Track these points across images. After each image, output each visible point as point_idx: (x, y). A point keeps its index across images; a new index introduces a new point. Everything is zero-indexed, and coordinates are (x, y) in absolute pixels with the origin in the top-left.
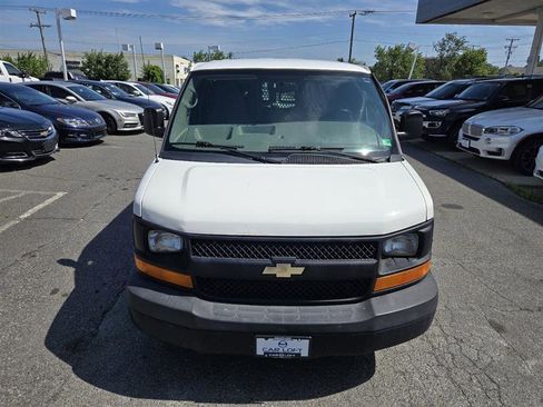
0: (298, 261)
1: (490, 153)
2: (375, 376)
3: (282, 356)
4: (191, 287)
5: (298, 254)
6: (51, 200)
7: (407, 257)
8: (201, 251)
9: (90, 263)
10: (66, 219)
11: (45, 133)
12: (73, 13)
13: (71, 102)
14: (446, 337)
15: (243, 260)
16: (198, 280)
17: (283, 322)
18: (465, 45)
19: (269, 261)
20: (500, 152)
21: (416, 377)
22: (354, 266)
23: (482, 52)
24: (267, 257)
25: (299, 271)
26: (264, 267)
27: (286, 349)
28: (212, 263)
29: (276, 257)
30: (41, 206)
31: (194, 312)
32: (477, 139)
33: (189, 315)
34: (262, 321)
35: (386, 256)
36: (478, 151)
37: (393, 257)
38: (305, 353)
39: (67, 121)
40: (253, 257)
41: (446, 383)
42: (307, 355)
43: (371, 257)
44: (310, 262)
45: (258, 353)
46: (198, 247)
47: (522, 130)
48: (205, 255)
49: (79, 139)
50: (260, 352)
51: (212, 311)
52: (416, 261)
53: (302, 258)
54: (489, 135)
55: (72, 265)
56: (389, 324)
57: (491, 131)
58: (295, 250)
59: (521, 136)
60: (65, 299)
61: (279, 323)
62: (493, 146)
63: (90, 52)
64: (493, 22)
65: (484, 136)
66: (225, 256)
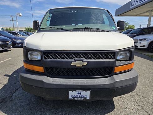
0: (85, 60)
1: (141, 47)
2: (115, 109)
3: (79, 99)
4: (44, 72)
5: (85, 57)
6: (7, 60)
7: (126, 61)
8: (47, 57)
9: (15, 76)
10: (10, 64)
11: (8, 42)
12: (21, 15)
13: (18, 36)
14: (139, 96)
15: (64, 60)
16: (46, 69)
17: (79, 84)
18: (128, 24)
19: (73, 60)
20: (144, 46)
21: (131, 110)
22: (106, 62)
23: (133, 26)
24: (73, 59)
25: (85, 64)
26: (71, 62)
27: (80, 96)
28: (51, 62)
29: (76, 59)
30: (3, 61)
31: (44, 81)
32: (137, 43)
33: (42, 82)
34: (71, 84)
35: (118, 60)
36: (137, 46)
37: (120, 61)
38: (88, 98)
39: (16, 40)
40: (67, 59)
41: (143, 112)
42: (89, 98)
43: (113, 58)
44: (89, 60)
45: (70, 98)
46: (46, 55)
47: (150, 39)
48: (48, 58)
49: (19, 46)
50: (70, 97)
51: (51, 81)
52: (129, 62)
53: (86, 59)
54: (140, 41)
55: (8, 76)
56: (121, 85)
57: (141, 40)
58: (83, 56)
59: (150, 41)
60: (3, 86)
61: (78, 84)
62: (142, 45)
63: (26, 27)
64: (136, 15)
65: (139, 42)
66: (57, 59)
